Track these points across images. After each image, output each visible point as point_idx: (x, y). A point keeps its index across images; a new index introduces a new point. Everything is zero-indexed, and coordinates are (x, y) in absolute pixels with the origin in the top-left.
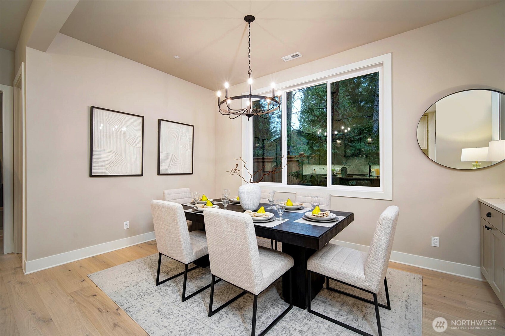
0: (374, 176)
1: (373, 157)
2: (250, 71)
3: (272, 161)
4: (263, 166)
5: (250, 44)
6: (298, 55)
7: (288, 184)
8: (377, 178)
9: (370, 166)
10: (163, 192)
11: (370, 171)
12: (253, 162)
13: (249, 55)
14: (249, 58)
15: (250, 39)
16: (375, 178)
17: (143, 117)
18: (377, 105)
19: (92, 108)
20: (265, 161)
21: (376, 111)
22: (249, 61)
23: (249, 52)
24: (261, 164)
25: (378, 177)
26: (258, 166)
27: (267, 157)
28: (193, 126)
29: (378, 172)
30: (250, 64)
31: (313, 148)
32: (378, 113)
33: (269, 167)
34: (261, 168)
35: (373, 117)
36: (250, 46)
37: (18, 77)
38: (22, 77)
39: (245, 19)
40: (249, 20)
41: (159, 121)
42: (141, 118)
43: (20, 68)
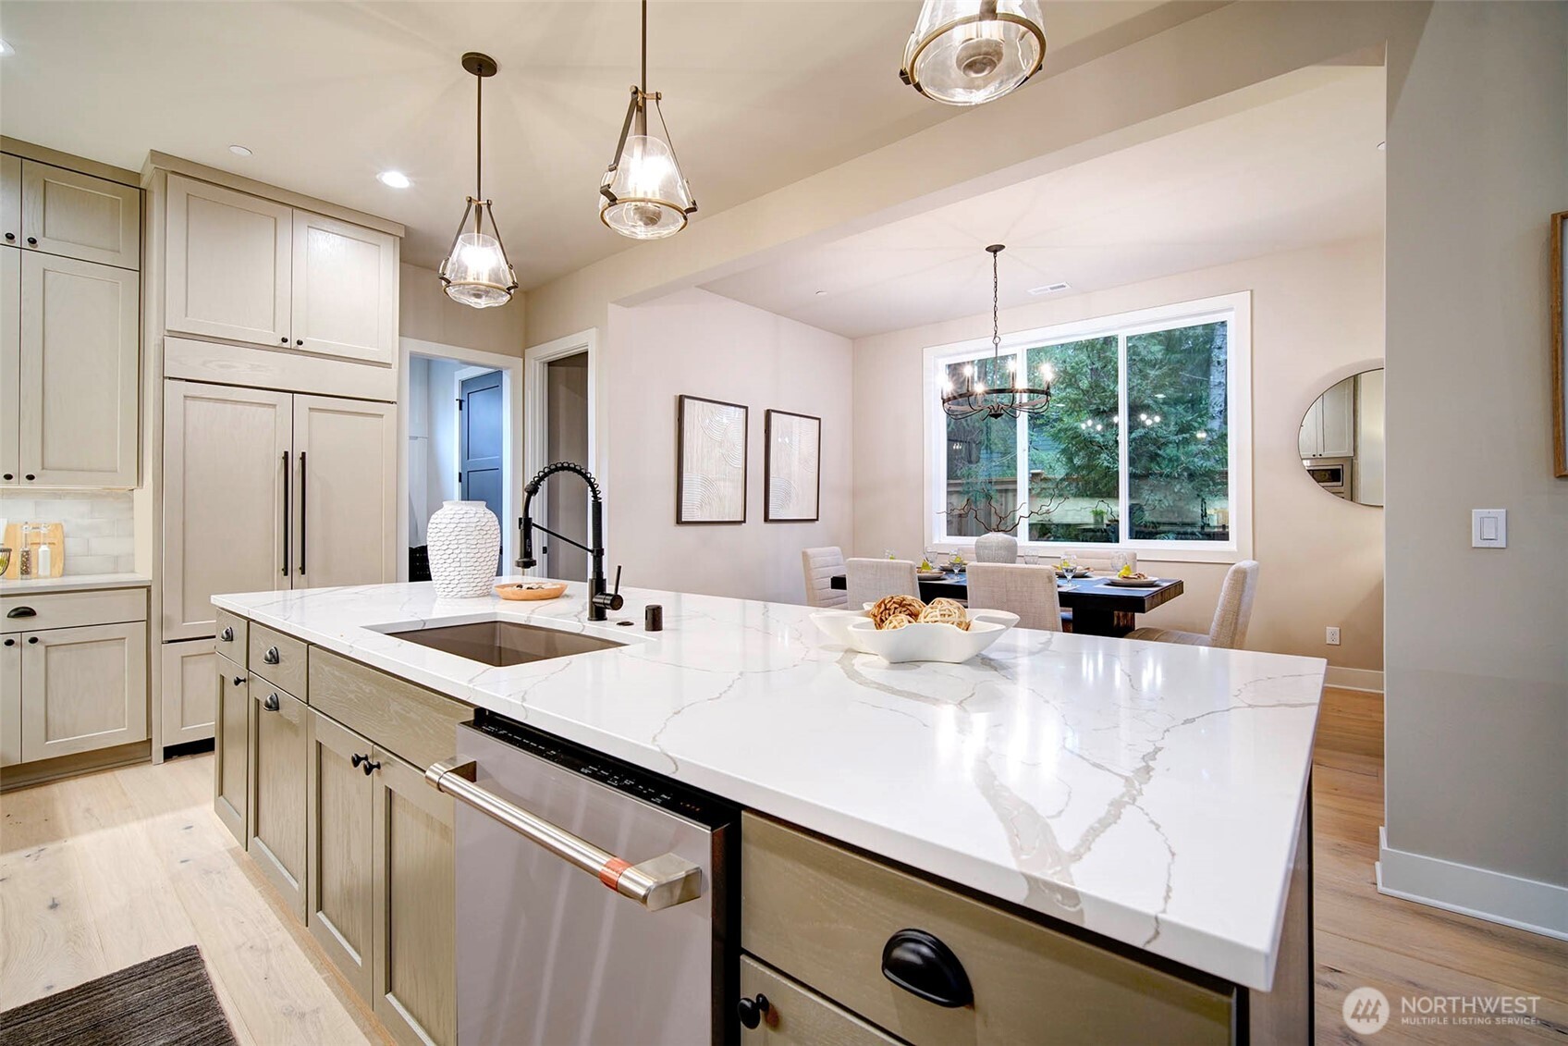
0: (1215, 527)
1: (1214, 481)
2: (997, 339)
6: (1063, 286)
7: (1030, 540)
8: (1221, 530)
9: (1203, 500)
11: (1204, 515)
16: (1216, 530)
17: (746, 408)
18: (1220, 348)
19: (682, 398)
21: (1219, 363)
25: (1224, 527)
28: (819, 419)
29: (1226, 515)
31: (1072, 462)
32: (1223, 368)
35: (1212, 377)
37: (563, 347)
38: (587, 352)
39: (988, 249)
40: (995, 249)
41: (768, 414)
42: (742, 410)
43: (578, 334)
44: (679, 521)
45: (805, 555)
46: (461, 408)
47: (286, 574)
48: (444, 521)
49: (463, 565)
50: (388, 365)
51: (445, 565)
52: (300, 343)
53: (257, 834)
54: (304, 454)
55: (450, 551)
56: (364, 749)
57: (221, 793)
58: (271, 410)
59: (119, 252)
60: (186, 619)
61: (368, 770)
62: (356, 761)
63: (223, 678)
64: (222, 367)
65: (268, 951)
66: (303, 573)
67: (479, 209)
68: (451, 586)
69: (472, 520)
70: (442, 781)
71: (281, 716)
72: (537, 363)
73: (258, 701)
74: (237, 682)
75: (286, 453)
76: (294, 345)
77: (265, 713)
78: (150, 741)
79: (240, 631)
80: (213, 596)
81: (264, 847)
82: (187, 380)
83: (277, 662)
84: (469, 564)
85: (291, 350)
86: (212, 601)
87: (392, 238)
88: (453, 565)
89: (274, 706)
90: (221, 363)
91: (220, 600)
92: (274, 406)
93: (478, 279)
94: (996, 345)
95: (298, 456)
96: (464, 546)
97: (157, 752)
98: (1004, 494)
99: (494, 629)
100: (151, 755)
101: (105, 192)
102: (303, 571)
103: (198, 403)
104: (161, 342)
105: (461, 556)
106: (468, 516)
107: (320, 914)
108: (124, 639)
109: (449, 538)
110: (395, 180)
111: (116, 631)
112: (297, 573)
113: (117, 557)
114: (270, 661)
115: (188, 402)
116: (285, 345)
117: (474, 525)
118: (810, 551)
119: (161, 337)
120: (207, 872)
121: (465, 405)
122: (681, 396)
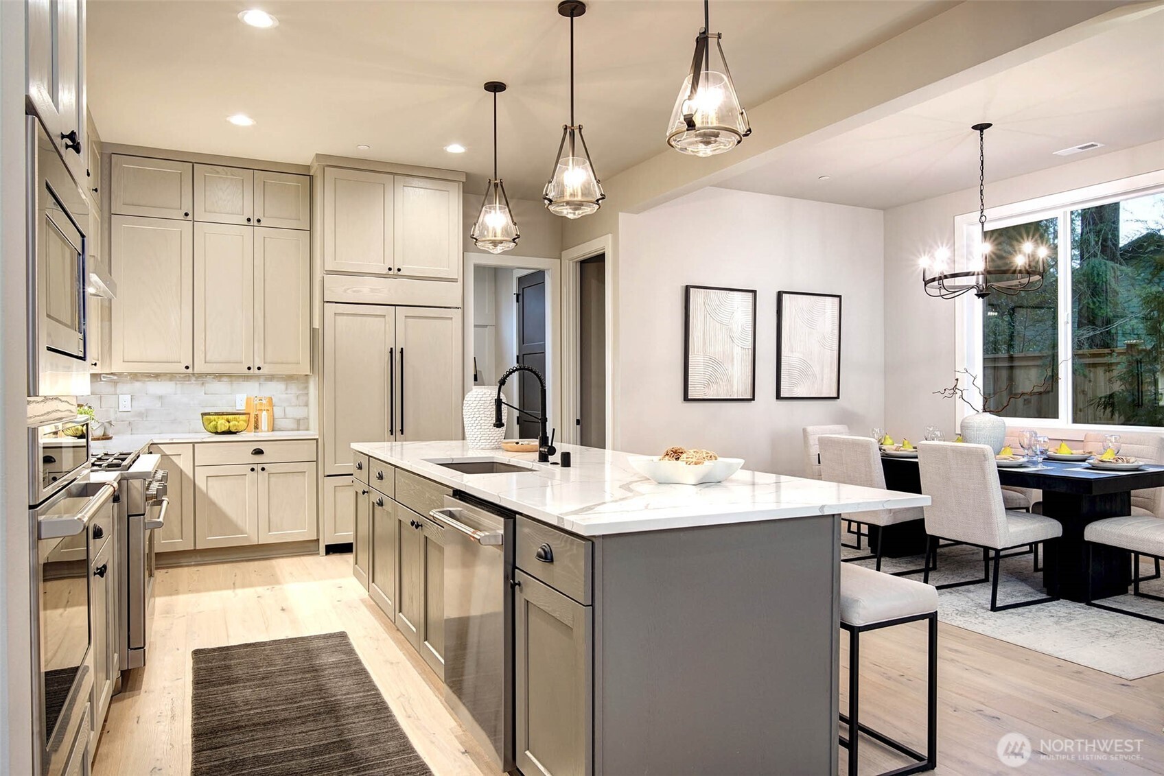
2: (983, 218)
3: (1037, 366)
4: (1011, 379)
5: (982, 171)
6: (1094, 146)
7: (1075, 421)
10: (803, 429)
12: (984, 368)
13: (981, 191)
14: (981, 194)
15: (982, 161)
17: (754, 292)
19: (687, 288)
20: (1016, 364)
22: (982, 200)
23: (982, 184)
24: (1004, 374)
26: (996, 380)
27: (1021, 355)
28: (839, 297)
30: (983, 205)
33: (1028, 380)
34: (1004, 384)
36: (982, 175)
37: (588, 249)
38: (604, 254)
39: (975, 127)
40: (981, 128)
41: (780, 295)
42: (751, 294)
43: (598, 239)
44: (686, 399)
45: (804, 430)
46: (518, 301)
47: (392, 434)
48: (472, 399)
49: (483, 427)
50: (454, 280)
51: (473, 428)
52: (399, 270)
53: (373, 582)
54: (402, 349)
55: (475, 419)
56: (417, 518)
57: (356, 564)
58: (382, 319)
59: (299, 219)
60: (337, 462)
61: (417, 527)
62: (413, 523)
63: (357, 492)
64: (354, 292)
65: (378, 640)
66: (402, 433)
67: (496, 185)
68: (476, 441)
69: (488, 399)
70: (435, 515)
71: (384, 510)
72: (571, 262)
73: (373, 503)
74: (364, 492)
75: (392, 349)
76: (396, 271)
77: (378, 508)
78: (318, 540)
79: (365, 462)
80: (352, 444)
81: (376, 587)
82: (336, 303)
83: (382, 479)
84: (486, 427)
85: (395, 276)
86: (352, 447)
87: (456, 184)
88: (477, 427)
89: (381, 504)
90: (354, 289)
91: (356, 446)
92: (384, 316)
93: (495, 236)
94: (983, 224)
95: (398, 350)
96: (483, 415)
97: (322, 550)
98: (1092, 369)
99: (493, 466)
100: (319, 550)
101: (292, 181)
102: (402, 431)
103: (341, 317)
104: (322, 279)
105: (481, 422)
106: (486, 396)
107: (400, 614)
108: (305, 472)
109: (475, 410)
110: (456, 149)
111: (301, 467)
112: (399, 433)
113: (299, 420)
114: (379, 478)
115: (337, 317)
116: (391, 272)
117: (489, 402)
118: (810, 429)
119: (321, 276)
120: (350, 607)
121: (521, 297)
122: (687, 286)
